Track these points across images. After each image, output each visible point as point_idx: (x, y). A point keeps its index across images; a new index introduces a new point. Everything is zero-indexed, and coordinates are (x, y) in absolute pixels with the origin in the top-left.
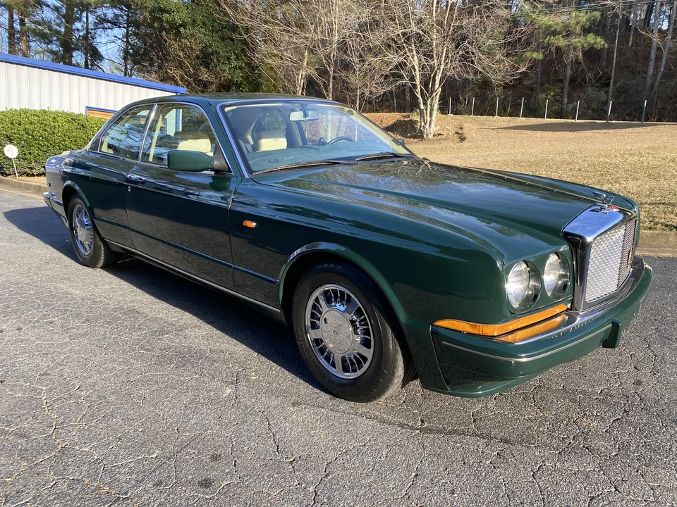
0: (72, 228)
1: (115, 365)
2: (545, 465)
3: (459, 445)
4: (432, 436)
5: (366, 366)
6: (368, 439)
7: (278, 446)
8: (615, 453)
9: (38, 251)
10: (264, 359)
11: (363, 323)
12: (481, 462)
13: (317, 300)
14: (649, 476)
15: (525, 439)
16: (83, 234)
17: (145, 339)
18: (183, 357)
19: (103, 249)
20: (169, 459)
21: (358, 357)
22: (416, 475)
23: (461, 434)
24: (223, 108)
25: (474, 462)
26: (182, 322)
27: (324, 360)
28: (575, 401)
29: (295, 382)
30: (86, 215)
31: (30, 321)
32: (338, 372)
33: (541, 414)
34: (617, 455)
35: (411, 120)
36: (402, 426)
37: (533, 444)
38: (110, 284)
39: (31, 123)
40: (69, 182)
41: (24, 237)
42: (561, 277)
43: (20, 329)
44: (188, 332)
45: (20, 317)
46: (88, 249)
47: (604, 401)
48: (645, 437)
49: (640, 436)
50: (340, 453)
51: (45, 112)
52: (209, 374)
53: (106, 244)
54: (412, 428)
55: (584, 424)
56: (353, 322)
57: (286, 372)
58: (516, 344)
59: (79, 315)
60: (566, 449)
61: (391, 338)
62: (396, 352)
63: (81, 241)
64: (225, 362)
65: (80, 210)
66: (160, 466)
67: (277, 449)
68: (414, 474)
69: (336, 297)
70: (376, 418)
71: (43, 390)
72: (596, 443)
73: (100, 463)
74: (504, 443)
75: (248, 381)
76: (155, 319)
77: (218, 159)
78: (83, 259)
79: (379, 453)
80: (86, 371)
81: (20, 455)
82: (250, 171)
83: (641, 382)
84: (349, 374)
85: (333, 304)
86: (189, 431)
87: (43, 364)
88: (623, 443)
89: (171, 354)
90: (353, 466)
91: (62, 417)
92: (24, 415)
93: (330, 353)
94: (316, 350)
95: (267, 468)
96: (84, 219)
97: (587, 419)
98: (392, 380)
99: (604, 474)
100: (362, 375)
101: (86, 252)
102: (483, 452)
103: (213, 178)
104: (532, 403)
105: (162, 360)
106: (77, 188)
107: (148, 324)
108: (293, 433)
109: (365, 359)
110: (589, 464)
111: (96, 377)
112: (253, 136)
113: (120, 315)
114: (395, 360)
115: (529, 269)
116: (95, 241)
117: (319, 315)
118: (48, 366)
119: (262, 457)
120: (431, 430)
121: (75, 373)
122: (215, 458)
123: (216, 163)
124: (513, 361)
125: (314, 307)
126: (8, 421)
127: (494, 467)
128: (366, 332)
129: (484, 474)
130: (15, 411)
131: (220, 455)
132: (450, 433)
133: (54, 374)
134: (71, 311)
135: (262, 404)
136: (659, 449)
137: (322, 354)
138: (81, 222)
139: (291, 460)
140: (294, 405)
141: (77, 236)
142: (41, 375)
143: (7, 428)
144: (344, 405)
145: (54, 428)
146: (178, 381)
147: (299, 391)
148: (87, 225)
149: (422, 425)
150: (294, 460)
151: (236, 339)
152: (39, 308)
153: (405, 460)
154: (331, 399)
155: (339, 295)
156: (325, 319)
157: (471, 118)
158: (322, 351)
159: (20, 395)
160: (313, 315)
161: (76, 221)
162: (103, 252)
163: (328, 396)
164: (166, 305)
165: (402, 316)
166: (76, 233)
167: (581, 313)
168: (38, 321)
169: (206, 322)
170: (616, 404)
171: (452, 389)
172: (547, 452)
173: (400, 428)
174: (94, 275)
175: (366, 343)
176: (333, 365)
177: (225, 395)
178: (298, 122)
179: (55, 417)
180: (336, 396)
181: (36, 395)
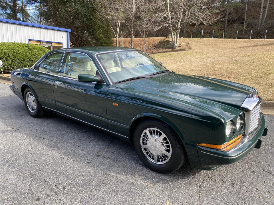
11: (166, 143)
13: (146, 133)
32: (155, 162)
35: (167, 41)
39: (8, 49)
42: (241, 124)
51: (13, 43)
82: (113, 82)
85: (153, 135)
109: (167, 157)
115: (231, 123)
124: (229, 158)
128: (168, 147)
157: (192, 39)
167: (248, 137)
175: (168, 151)
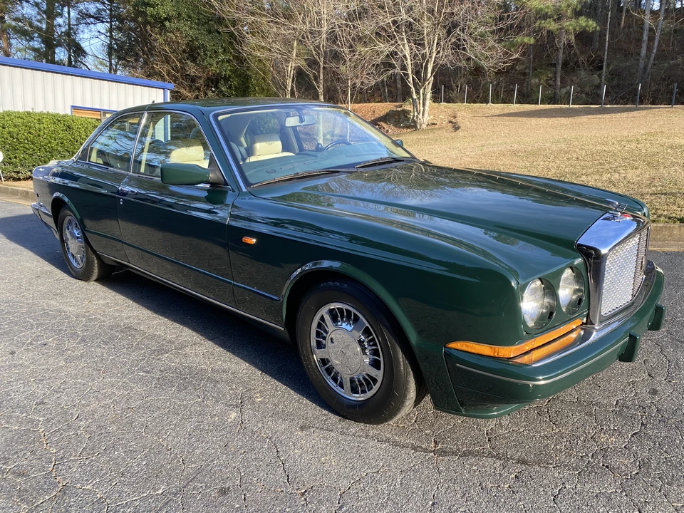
0: (63, 241)
1: (114, 390)
2: (565, 488)
3: (475, 468)
4: (446, 458)
5: (376, 388)
6: (381, 464)
7: (288, 476)
8: (636, 472)
9: (28, 265)
10: (268, 378)
11: (371, 344)
12: (499, 486)
13: (322, 318)
14: (672, 495)
15: (543, 460)
16: (75, 246)
17: (144, 359)
18: (185, 379)
19: (96, 262)
20: (175, 495)
21: (367, 378)
22: (433, 504)
23: (476, 456)
24: (216, 116)
25: (492, 487)
26: (181, 339)
27: (331, 381)
28: (591, 415)
29: (301, 403)
30: (76, 227)
31: (24, 343)
32: (346, 393)
33: (558, 430)
34: (638, 473)
35: (403, 110)
36: (415, 448)
37: (551, 464)
38: (105, 299)
39: (15, 126)
40: (57, 194)
41: (13, 249)
42: (576, 291)
43: (13, 353)
44: (187, 350)
45: (13, 339)
46: (80, 261)
47: (620, 413)
48: (666, 452)
49: (660, 452)
50: (353, 481)
51: (29, 113)
52: (213, 397)
53: (99, 257)
54: (425, 450)
55: (602, 440)
56: (361, 342)
57: (292, 391)
58: (533, 366)
59: (74, 335)
60: (586, 469)
61: (401, 360)
62: (408, 373)
63: (73, 255)
64: (228, 383)
65: (70, 222)
66: (167, 504)
67: (288, 479)
68: (431, 503)
69: (342, 317)
70: (388, 440)
71: (39, 421)
72: (616, 461)
73: (103, 502)
74: (521, 464)
75: (253, 403)
76: (153, 337)
77: (213, 171)
78: (75, 272)
79: (393, 480)
80: (84, 398)
81: (19, 496)
82: (247, 184)
83: (657, 391)
84: (358, 395)
85: (339, 323)
86: (194, 462)
87: (39, 391)
88: (643, 460)
89: (171, 375)
90: (367, 495)
91: (62, 451)
92: (21, 450)
93: (337, 373)
94: (322, 370)
95: (278, 501)
96: (75, 231)
97: (605, 434)
98: (404, 402)
99: (626, 495)
100: (371, 397)
101: (78, 265)
102: (501, 475)
103: (208, 191)
104: (546, 417)
105: (162, 383)
106: (66, 199)
107: (147, 342)
108: (302, 461)
109: (375, 381)
110: (610, 484)
111: (95, 405)
112: (246, 139)
113: (117, 334)
114: (407, 382)
115: (543, 286)
116: (87, 254)
117: (325, 334)
118: (45, 394)
119: (273, 489)
120: (445, 452)
121: (72, 401)
122: (224, 492)
123: (212, 176)
124: (531, 384)
125: (319, 325)
126: (5, 458)
127: (513, 492)
128: (375, 353)
129: (503, 500)
130: (12, 446)
131: (229, 488)
132: (465, 454)
133: (51, 402)
134: (66, 330)
135: (269, 428)
136: (681, 465)
137: (330, 374)
138: (72, 234)
139: (303, 491)
140: (302, 428)
141: (68, 248)
142: (37, 404)
143: (4, 467)
144: (355, 427)
145: (53, 464)
146: (180, 405)
147: (307, 413)
148: (78, 238)
149: (435, 447)
150: (306, 491)
151: (238, 356)
152: (32, 329)
153: (421, 487)
154: (340, 420)
155: (345, 314)
156: (332, 339)
157: (464, 106)
158: (329, 371)
159: (16, 428)
160: (318, 334)
161: (67, 234)
162: (96, 265)
163: (338, 418)
164: (164, 320)
165: (413, 337)
166: (67, 245)
167: (597, 328)
168: (31, 343)
169: (206, 338)
170: (632, 417)
171: (466, 410)
172: (567, 473)
173: (413, 451)
174: (87, 289)
175: (375, 364)
176: (341, 386)
177: (230, 420)
178: (294, 128)
179: (54, 451)
180: (345, 417)
181: (33, 427)
